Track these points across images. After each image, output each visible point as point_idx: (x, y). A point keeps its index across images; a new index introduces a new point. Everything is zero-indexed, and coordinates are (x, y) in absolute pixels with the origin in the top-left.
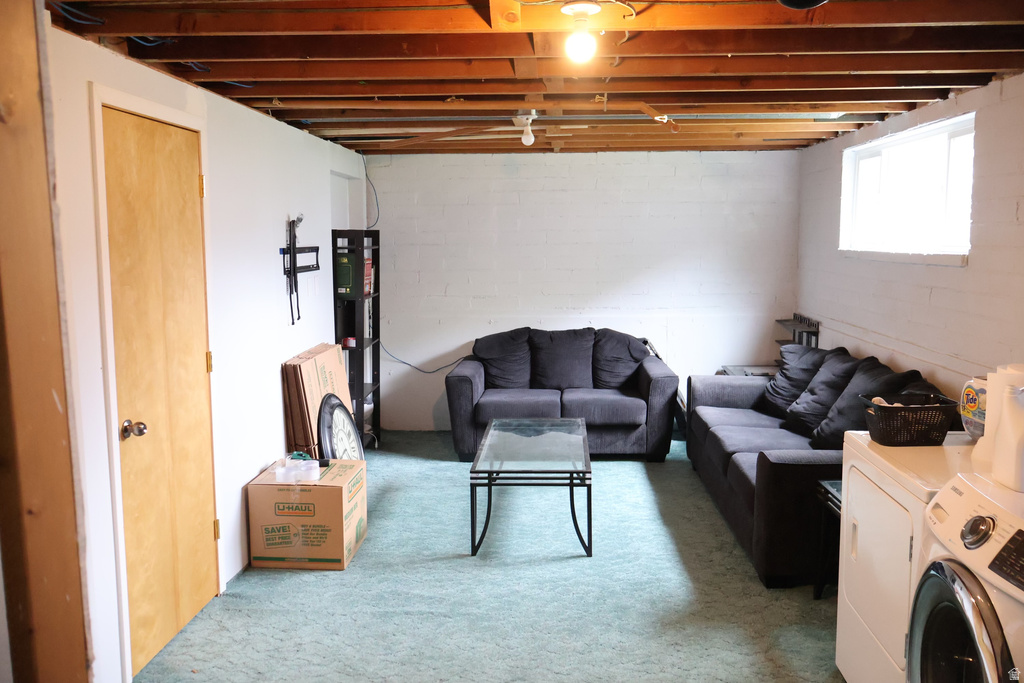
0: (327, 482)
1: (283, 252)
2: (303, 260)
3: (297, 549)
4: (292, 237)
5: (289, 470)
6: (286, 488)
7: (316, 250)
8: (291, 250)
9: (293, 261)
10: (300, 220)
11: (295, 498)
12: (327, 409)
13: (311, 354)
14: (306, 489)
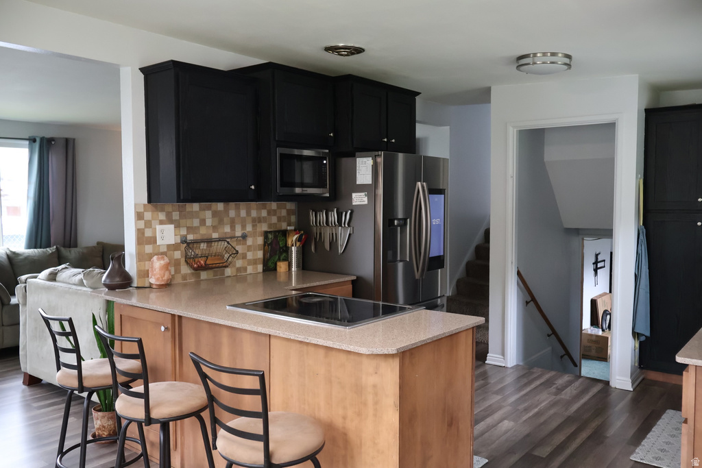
0: (604, 335)
1: (593, 264)
2: (600, 265)
3: (593, 353)
4: (597, 258)
5: (592, 330)
6: (591, 335)
7: (604, 261)
8: (596, 263)
9: (597, 266)
10: (599, 254)
11: (594, 338)
12: (605, 314)
13: (601, 296)
14: (597, 336)
